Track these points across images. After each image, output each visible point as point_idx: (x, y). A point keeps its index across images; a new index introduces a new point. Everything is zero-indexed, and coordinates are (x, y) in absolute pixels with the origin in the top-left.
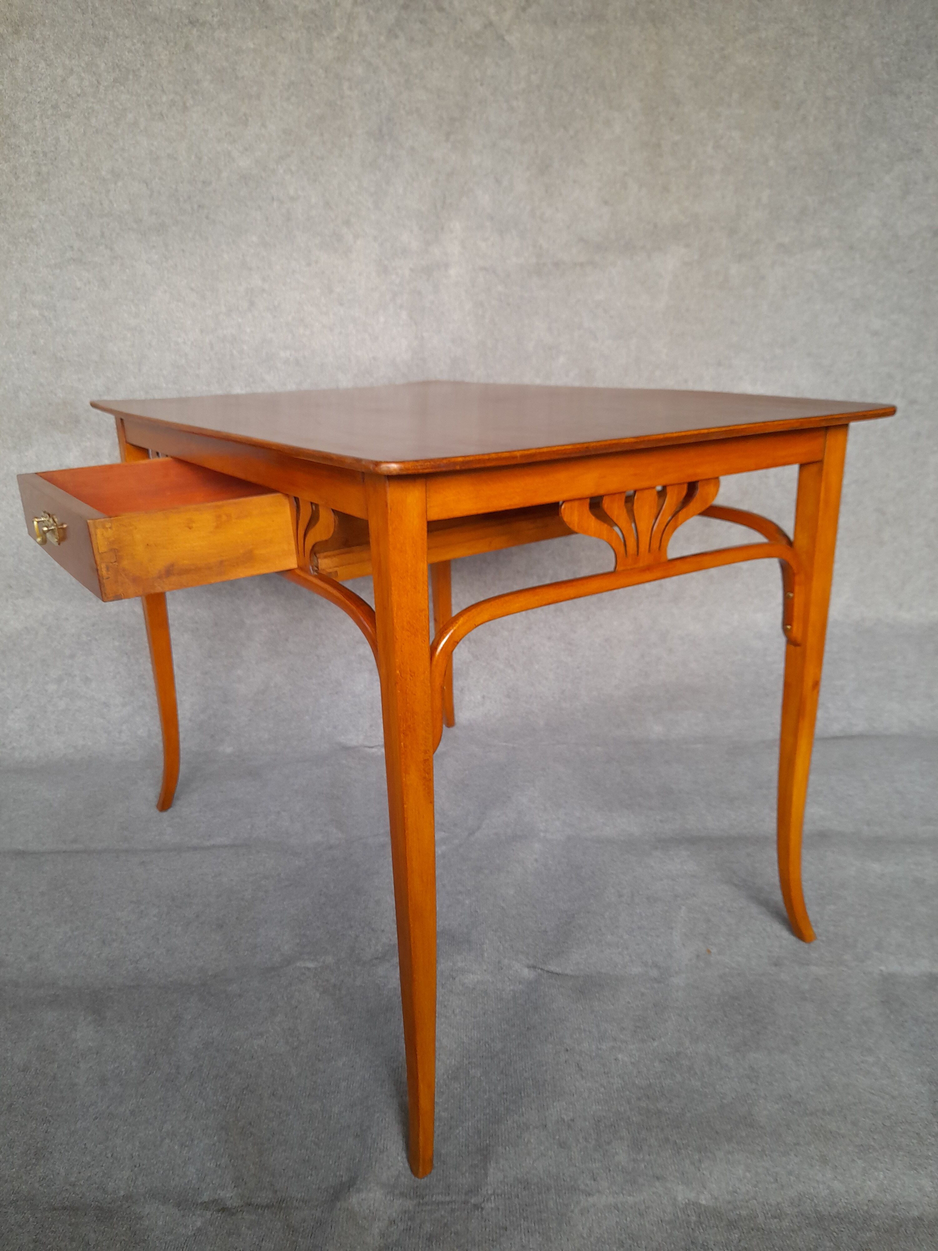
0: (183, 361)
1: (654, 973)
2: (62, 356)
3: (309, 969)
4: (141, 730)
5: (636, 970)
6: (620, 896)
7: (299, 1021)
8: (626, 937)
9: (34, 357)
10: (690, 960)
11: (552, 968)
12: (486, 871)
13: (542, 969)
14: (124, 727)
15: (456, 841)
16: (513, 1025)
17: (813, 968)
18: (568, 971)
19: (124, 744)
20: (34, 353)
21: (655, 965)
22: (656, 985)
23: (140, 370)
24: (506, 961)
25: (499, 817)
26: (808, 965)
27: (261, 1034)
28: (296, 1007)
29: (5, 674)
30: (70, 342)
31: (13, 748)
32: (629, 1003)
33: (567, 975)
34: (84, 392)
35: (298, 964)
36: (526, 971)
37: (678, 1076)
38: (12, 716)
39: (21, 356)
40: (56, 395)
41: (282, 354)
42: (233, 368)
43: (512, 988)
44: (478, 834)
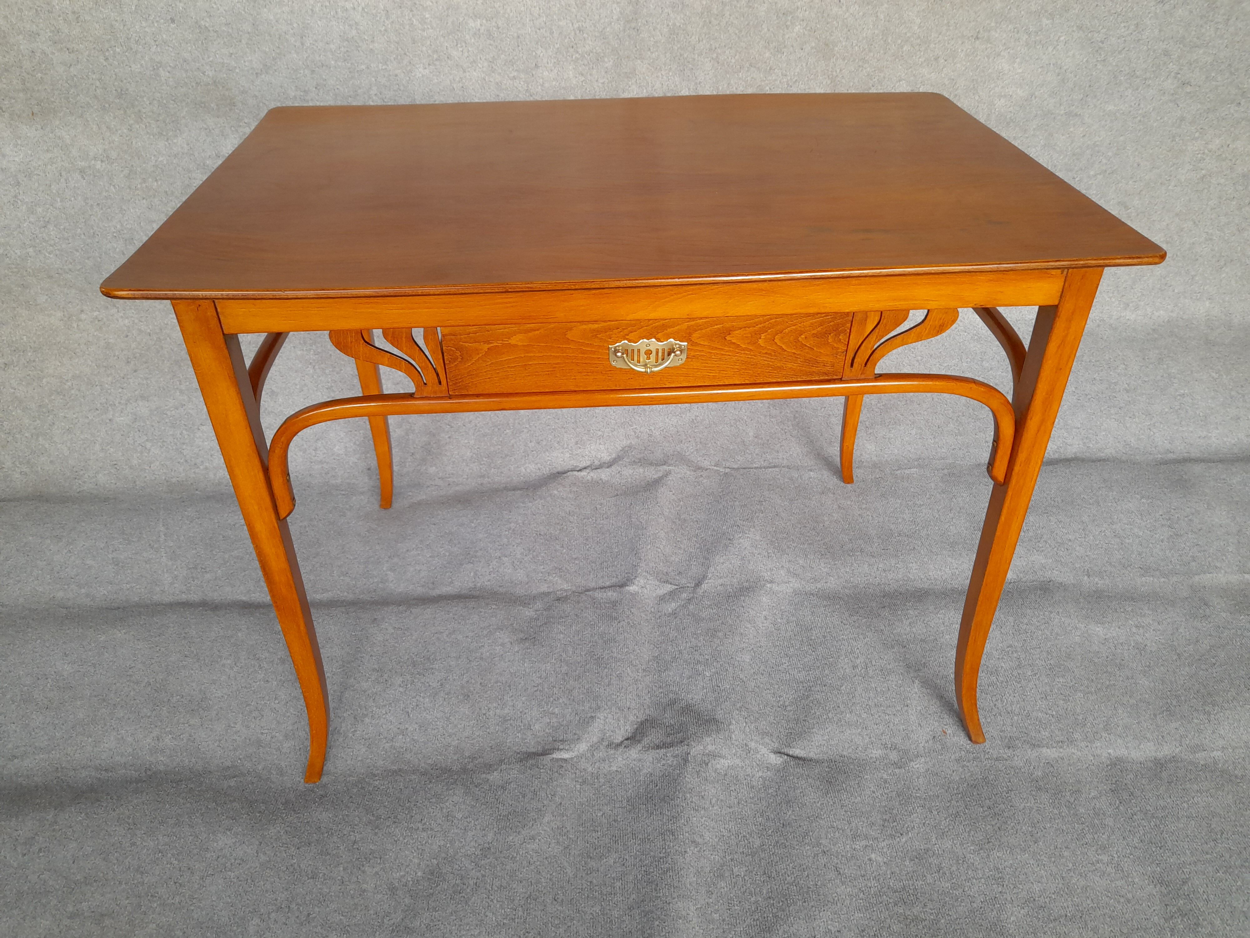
0: (354, 32)
1: (894, 756)
2: (207, 25)
3: (565, 760)
4: (337, 447)
5: (877, 753)
6: (854, 667)
7: (565, 818)
8: (864, 716)
9: (173, 25)
10: (927, 742)
11: (797, 752)
12: (720, 634)
13: (788, 755)
14: (319, 444)
15: (684, 595)
16: (768, 819)
17: (1044, 750)
18: (812, 755)
19: (321, 462)
20: (173, 21)
21: (894, 747)
22: (897, 771)
23: (302, 44)
24: (753, 745)
25: (723, 563)
26: (1039, 746)
27: (533, 838)
28: (561, 803)
29: (183, 387)
30: (215, 6)
31: (206, 468)
32: (874, 792)
33: (811, 760)
34: (237, 70)
35: (554, 756)
36: (772, 756)
37: (929, 876)
38: (199, 434)
39: (156, 25)
40: (204, 73)
41: (471, 24)
42: (414, 42)
43: (760, 774)
44: (704, 586)
